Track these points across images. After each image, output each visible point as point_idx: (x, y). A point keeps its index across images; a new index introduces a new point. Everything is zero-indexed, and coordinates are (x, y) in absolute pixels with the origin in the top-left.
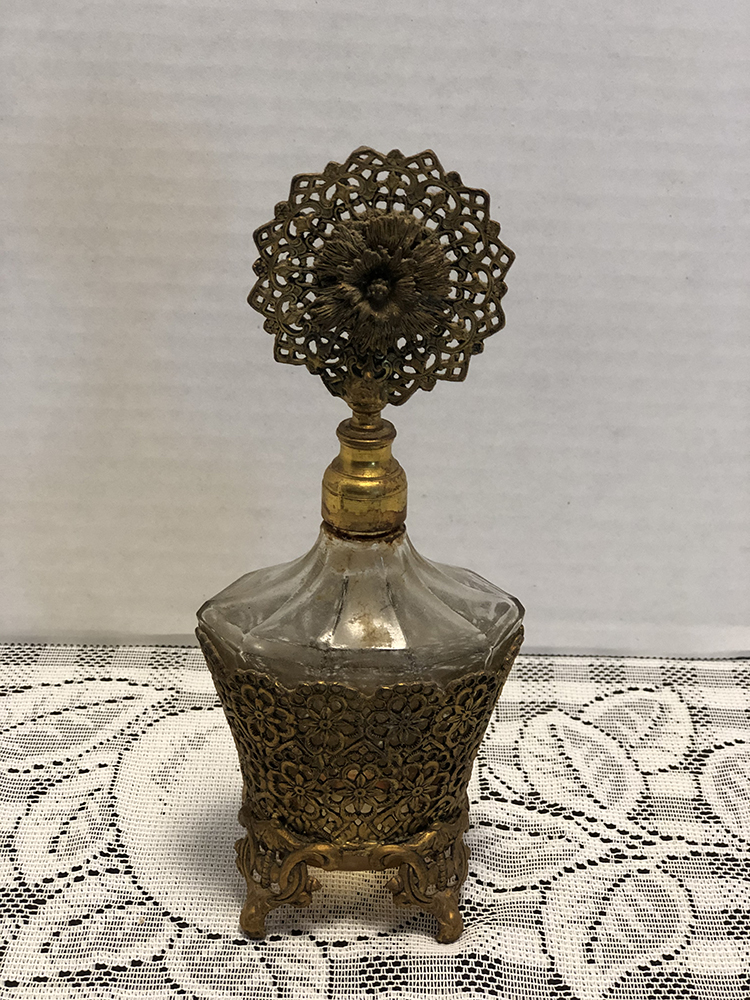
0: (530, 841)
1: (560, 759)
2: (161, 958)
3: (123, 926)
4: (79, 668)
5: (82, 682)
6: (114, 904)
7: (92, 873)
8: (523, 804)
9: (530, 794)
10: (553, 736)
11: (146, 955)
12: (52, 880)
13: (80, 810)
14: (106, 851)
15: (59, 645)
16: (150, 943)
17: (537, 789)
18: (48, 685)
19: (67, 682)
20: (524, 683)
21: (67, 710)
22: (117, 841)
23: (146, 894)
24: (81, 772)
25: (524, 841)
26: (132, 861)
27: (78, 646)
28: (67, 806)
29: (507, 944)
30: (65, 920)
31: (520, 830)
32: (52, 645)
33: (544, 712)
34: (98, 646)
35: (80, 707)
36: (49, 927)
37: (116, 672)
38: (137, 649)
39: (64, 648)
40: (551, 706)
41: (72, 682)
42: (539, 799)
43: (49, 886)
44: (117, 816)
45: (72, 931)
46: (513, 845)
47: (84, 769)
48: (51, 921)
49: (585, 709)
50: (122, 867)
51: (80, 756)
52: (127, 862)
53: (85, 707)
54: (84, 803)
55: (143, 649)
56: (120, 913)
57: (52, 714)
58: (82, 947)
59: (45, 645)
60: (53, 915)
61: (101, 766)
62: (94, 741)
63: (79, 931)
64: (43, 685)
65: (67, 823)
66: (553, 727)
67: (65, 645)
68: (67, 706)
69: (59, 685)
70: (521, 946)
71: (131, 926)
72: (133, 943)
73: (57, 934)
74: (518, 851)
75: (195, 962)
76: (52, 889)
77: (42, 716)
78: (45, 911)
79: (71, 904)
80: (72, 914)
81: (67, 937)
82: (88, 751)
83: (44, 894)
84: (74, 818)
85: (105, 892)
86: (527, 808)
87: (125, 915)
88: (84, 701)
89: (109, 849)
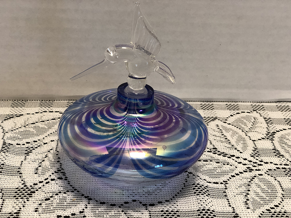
0: (217, 165)
1: (222, 136)
2: (83, 212)
3: (66, 200)
4: (40, 108)
5: (42, 113)
6: (62, 192)
7: (52, 180)
8: (211, 152)
9: (213, 149)
10: (218, 129)
11: (77, 211)
12: (37, 184)
13: (45, 157)
14: (57, 171)
15: (32, 100)
16: (78, 207)
17: (216, 147)
18: (29, 114)
19: (36, 113)
20: (204, 111)
21: (37, 122)
22: (61, 167)
23: (74, 188)
24: (44, 144)
25: (214, 165)
26: (67, 175)
27: (40, 100)
28: (40, 157)
29: (215, 205)
30: (43, 199)
31: (212, 161)
32: (30, 100)
33: (213, 120)
34: (47, 100)
35: (42, 121)
36: (37, 202)
37: (54, 109)
38: (62, 101)
39: (34, 101)
40: (216, 118)
41: (38, 113)
42: (217, 150)
43: (36, 186)
44: (60, 158)
45: (46, 203)
46: (210, 166)
47: (45, 143)
48: (38, 199)
49: (227, 119)
50: (63, 177)
51: (44, 138)
52: (65, 175)
53: (44, 122)
54: (47, 155)
55: (64, 101)
56: (65, 195)
57: (31, 124)
58: (51, 209)
59: (27, 100)
60: (38, 197)
61: (52, 141)
62: (48, 133)
63: (49, 203)
64: (27, 114)
65: (41, 163)
66: (217, 125)
67: (35, 100)
68: (37, 121)
69: (33, 114)
70: (221, 205)
71: (69, 200)
72: (71, 207)
73: (40, 204)
74: (213, 169)
75: (96, 213)
76: (37, 187)
77: (28, 125)
78: (35, 196)
79: (45, 192)
80: (46, 196)
81: (45, 205)
82: (46, 136)
83: (34, 189)
84: (44, 161)
85: (58, 187)
86: (213, 153)
87: (67, 196)
88: (43, 119)
89: (58, 170)
